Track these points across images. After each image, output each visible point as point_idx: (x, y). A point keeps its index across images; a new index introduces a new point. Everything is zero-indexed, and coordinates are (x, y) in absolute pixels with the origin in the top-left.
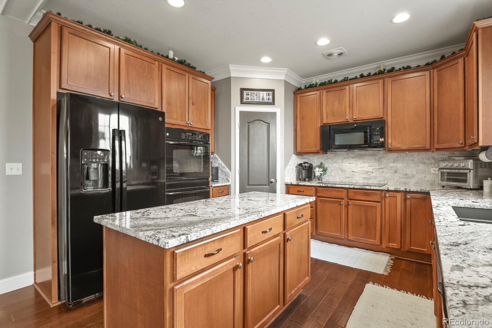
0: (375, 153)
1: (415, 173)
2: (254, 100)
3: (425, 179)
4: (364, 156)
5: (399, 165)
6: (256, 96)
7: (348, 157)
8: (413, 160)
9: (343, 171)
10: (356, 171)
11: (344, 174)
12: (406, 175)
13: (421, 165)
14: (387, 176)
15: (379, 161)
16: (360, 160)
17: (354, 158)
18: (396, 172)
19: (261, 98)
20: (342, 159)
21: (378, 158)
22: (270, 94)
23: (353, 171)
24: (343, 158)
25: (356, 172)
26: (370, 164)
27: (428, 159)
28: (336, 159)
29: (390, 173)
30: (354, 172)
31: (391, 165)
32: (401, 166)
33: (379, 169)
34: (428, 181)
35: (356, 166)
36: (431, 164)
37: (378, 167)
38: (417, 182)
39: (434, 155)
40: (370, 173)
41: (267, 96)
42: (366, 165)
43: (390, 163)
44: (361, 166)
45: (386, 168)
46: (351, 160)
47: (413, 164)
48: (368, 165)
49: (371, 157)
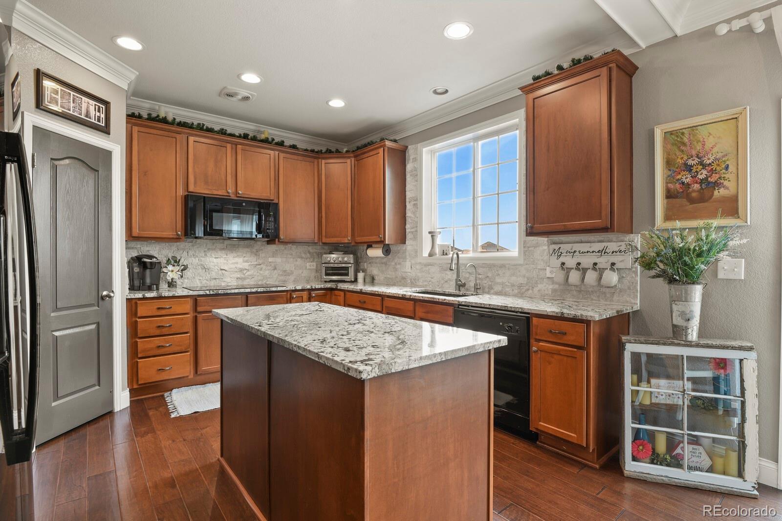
0: (251, 244)
1: (293, 269)
2: (70, 110)
3: (302, 275)
4: (238, 247)
5: (278, 260)
6: (73, 103)
7: (214, 248)
8: (292, 255)
9: (206, 269)
10: (226, 268)
11: (207, 274)
12: (285, 271)
13: (299, 260)
14: (266, 274)
15: (256, 255)
16: (232, 253)
17: (223, 249)
18: (275, 269)
19: (84, 111)
20: (205, 252)
21: (255, 251)
22: (101, 108)
23: (222, 270)
24: (206, 250)
25: (226, 271)
26: (246, 259)
27: (305, 253)
28: (195, 252)
29: (269, 270)
30: (224, 270)
31: (270, 260)
32: (280, 261)
33: (257, 265)
34: (305, 277)
35: (226, 262)
36: (307, 259)
37: (255, 263)
38: (295, 279)
39: (309, 249)
40: (245, 271)
41: (95, 110)
42: (240, 260)
43: (269, 257)
44: (234, 261)
45: (263, 263)
46: (220, 253)
47: (292, 259)
48: (243, 260)
49: (247, 249)
